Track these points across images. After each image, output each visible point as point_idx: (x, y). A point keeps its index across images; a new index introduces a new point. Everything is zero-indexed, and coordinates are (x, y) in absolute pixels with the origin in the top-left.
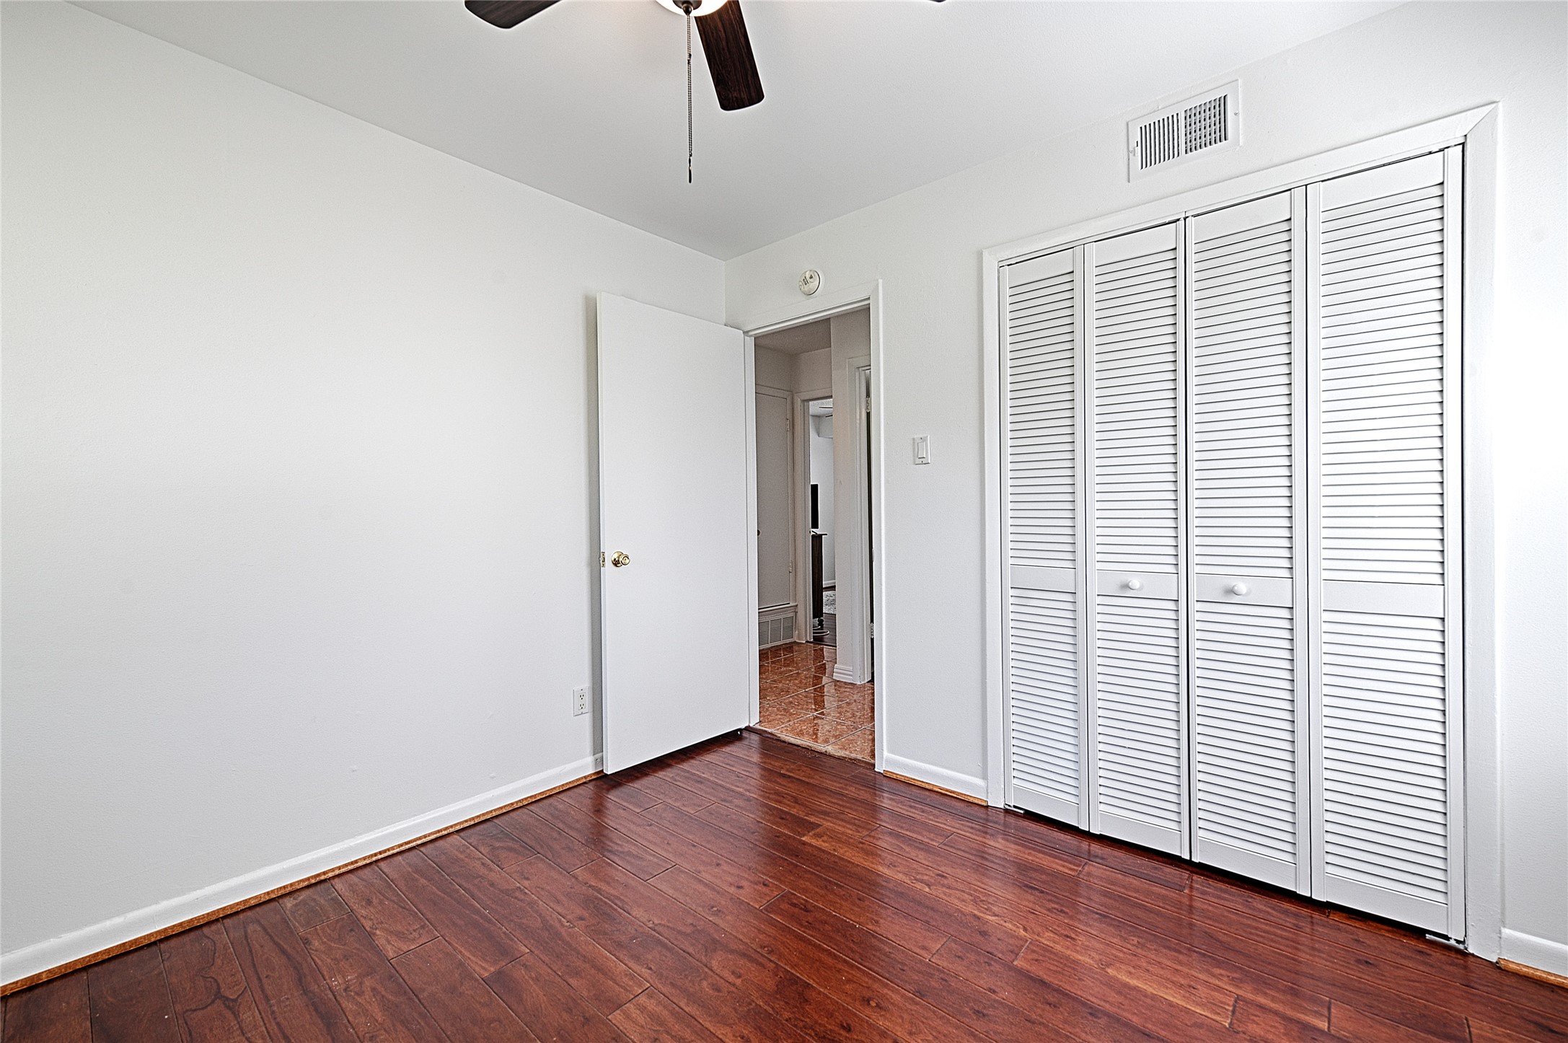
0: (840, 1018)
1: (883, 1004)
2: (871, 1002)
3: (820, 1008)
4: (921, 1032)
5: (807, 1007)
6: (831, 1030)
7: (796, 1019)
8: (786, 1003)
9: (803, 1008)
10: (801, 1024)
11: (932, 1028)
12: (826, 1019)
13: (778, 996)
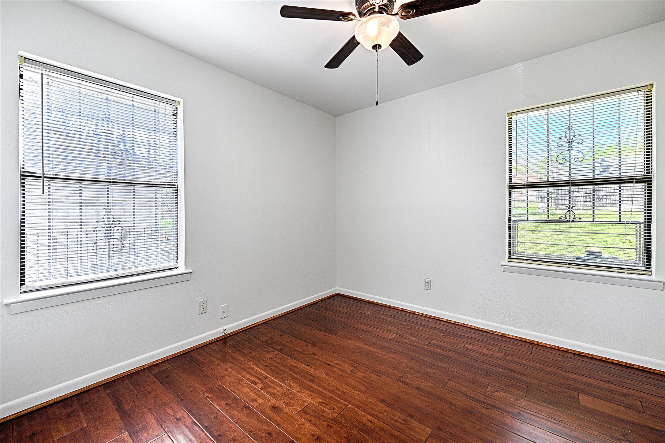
0: (331, 430)
1: (312, 436)
2: (316, 438)
3: (340, 435)
4: (299, 425)
5: (346, 435)
6: (335, 425)
7: (350, 430)
8: (356, 437)
9: (347, 434)
10: (348, 428)
11: (294, 427)
12: (337, 430)
13: (360, 441)
